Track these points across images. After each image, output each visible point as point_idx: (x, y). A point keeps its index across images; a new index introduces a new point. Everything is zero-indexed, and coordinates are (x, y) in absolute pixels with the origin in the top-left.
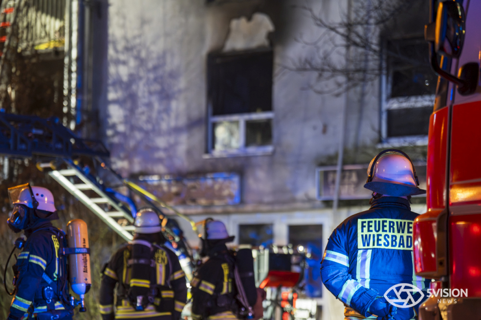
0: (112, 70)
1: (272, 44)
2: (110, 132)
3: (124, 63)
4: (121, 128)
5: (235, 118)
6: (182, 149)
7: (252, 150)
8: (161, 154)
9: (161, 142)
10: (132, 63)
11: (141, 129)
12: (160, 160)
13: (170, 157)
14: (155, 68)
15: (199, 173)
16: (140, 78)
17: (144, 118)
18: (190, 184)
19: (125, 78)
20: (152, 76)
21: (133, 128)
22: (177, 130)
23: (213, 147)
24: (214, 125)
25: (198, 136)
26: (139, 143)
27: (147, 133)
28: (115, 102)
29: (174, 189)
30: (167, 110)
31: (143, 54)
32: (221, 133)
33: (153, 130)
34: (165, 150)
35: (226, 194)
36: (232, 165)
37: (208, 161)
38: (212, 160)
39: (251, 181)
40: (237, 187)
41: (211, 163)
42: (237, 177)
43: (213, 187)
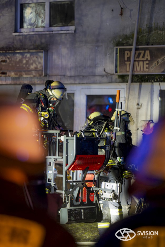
15: (9, 50)
24: (23, 7)
25: (9, 16)
32: (29, 13)
35: (32, 67)
36: (38, 43)
37: (18, 38)
38: (21, 37)
39: (55, 57)
40: (42, 61)
41: (20, 39)
42: (42, 55)
43: (21, 61)
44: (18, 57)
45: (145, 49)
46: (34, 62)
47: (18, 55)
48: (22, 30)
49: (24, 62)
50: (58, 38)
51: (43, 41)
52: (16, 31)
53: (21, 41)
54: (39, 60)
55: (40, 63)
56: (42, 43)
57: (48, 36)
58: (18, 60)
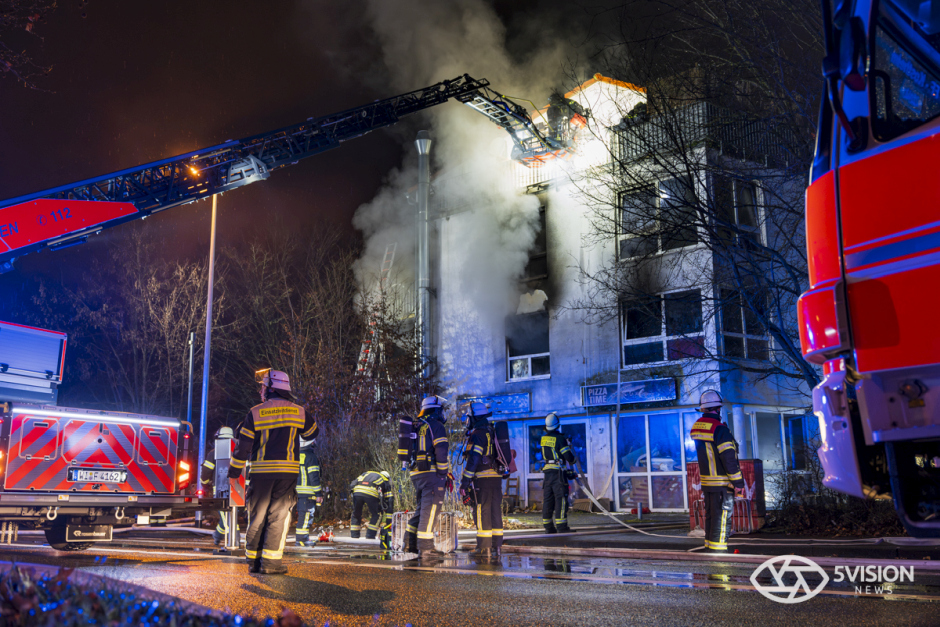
0: (445, 331)
1: (547, 309)
2: (444, 370)
3: (452, 326)
4: (451, 367)
5: (525, 357)
6: (491, 378)
7: (538, 377)
8: (478, 382)
9: (477, 375)
10: (457, 326)
11: (464, 367)
12: (477, 386)
13: (484, 385)
14: (472, 328)
15: (503, 394)
16: (463, 335)
17: (466, 359)
18: (497, 401)
19: (453, 335)
20: (470, 333)
21: (459, 367)
22: (487, 367)
23: (511, 377)
24: (512, 363)
25: (501, 370)
26: (463, 376)
27: (468, 369)
28: (447, 351)
29: (487, 405)
30: (481, 355)
31: (464, 320)
32: (517, 367)
33: (472, 367)
34: (480, 379)
35: (521, 406)
36: (524, 387)
37: (509, 385)
38: (512, 384)
39: (537, 397)
40: (528, 401)
42: (528, 395)
43: (512, 402)
44: (510, 399)
45: (603, 387)
46: (522, 401)
48: (512, 379)
49: (515, 402)
50: (539, 383)
51: (528, 386)
52: (507, 380)
53: (511, 387)
54: (526, 400)
55: (526, 402)
56: (527, 388)
57: (532, 382)
58: (510, 401)
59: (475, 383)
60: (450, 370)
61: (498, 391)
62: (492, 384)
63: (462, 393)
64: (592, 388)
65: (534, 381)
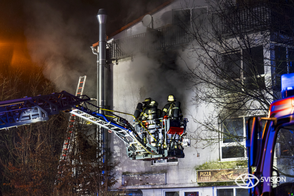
2: (114, 157)
4: (119, 155)
6: (143, 163)
7: (171, 163)
8: (135, 165)
12: (134, 167)
13: (138, 166)
15: (150, 172)
18: (146, 177)
26: (126, 160)
28: (116, 145)
29: (140, 179)
34: (136, 163)
35: (160, 180)
36: (162, 169)
37: (153, 167)
38: (155, 167)
39: (170, 175)
40: (165, 178)
41: (154, 168)
42: (165, 174)
43: (155, 178)
44: (154, 176)
45: (209, 171)
46: (161, 178)
47: (153, 175)
48: (155, 164)
49: (157, 178)
50: (171, 167)
51: (165, 168)
52: (152, 165)
53: (155, 169)
54: (163, 177)
55: (163, 178)
56: (164, 169)
57: (166, 166)
58: (154, 177)
59: (133, 165)
60: (118, 157)
61: (147, 170)
62: (143, 166)
63: (125, 171)
64: (202, 172)
65: (168, 166)
